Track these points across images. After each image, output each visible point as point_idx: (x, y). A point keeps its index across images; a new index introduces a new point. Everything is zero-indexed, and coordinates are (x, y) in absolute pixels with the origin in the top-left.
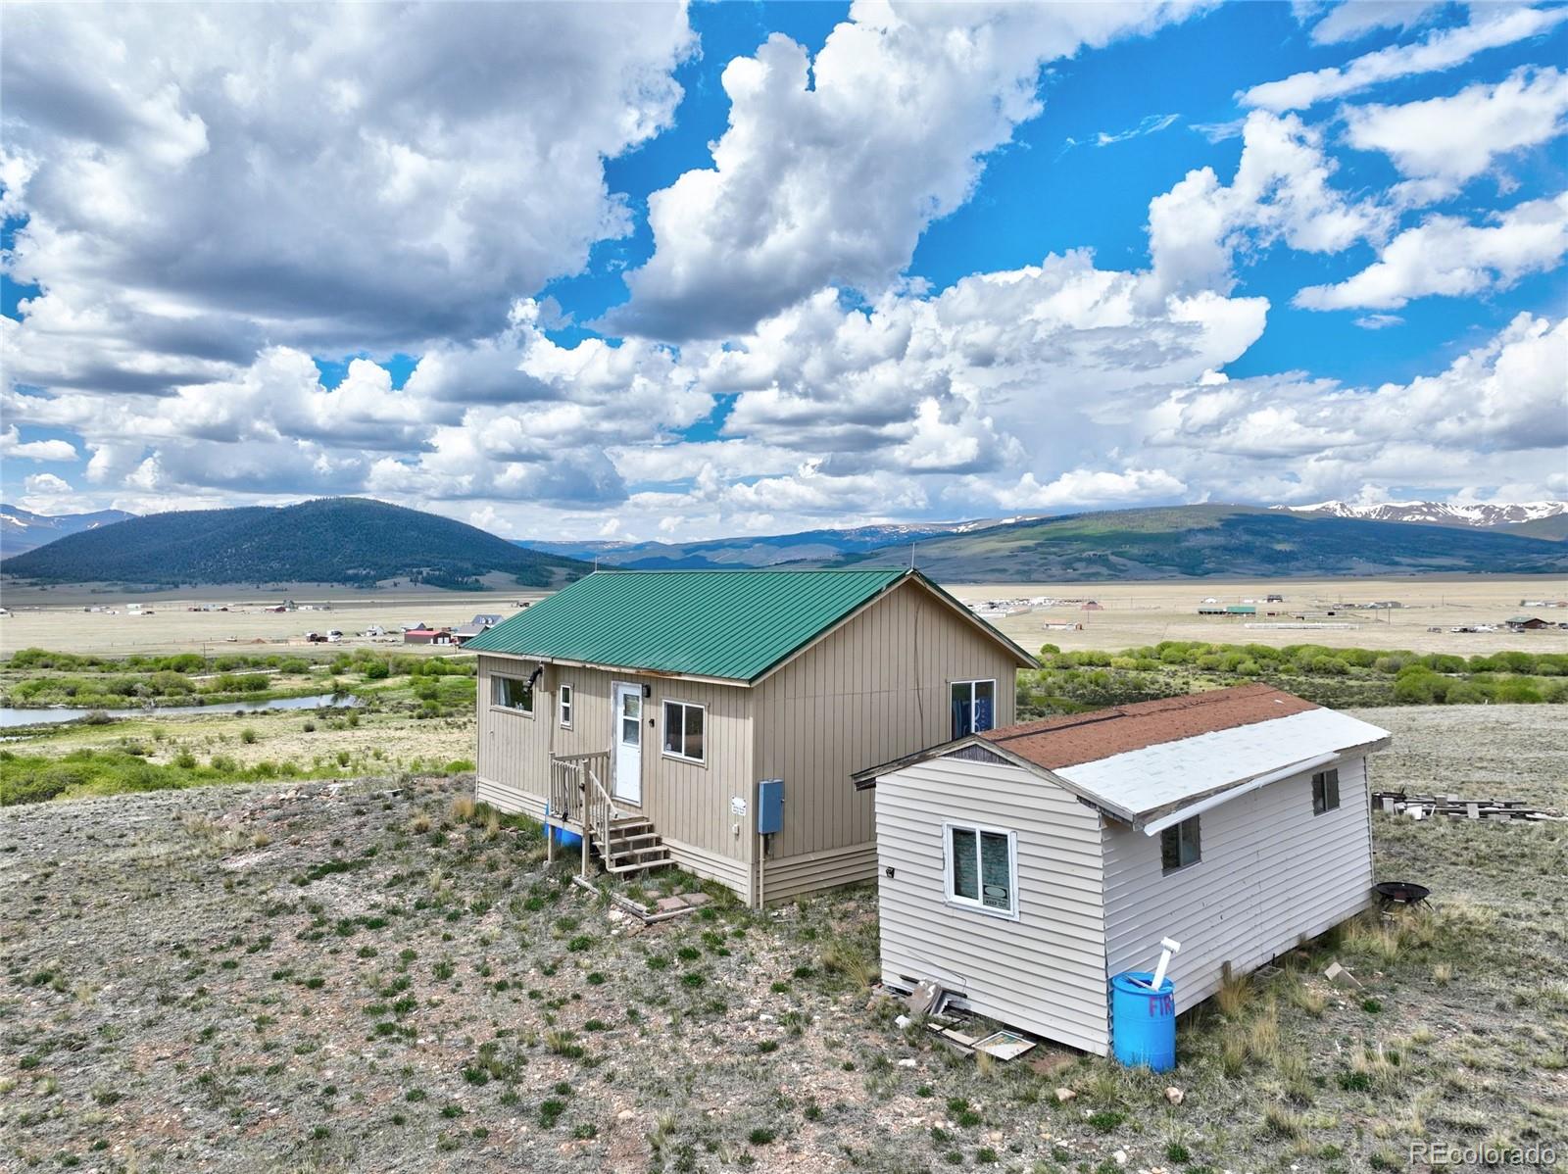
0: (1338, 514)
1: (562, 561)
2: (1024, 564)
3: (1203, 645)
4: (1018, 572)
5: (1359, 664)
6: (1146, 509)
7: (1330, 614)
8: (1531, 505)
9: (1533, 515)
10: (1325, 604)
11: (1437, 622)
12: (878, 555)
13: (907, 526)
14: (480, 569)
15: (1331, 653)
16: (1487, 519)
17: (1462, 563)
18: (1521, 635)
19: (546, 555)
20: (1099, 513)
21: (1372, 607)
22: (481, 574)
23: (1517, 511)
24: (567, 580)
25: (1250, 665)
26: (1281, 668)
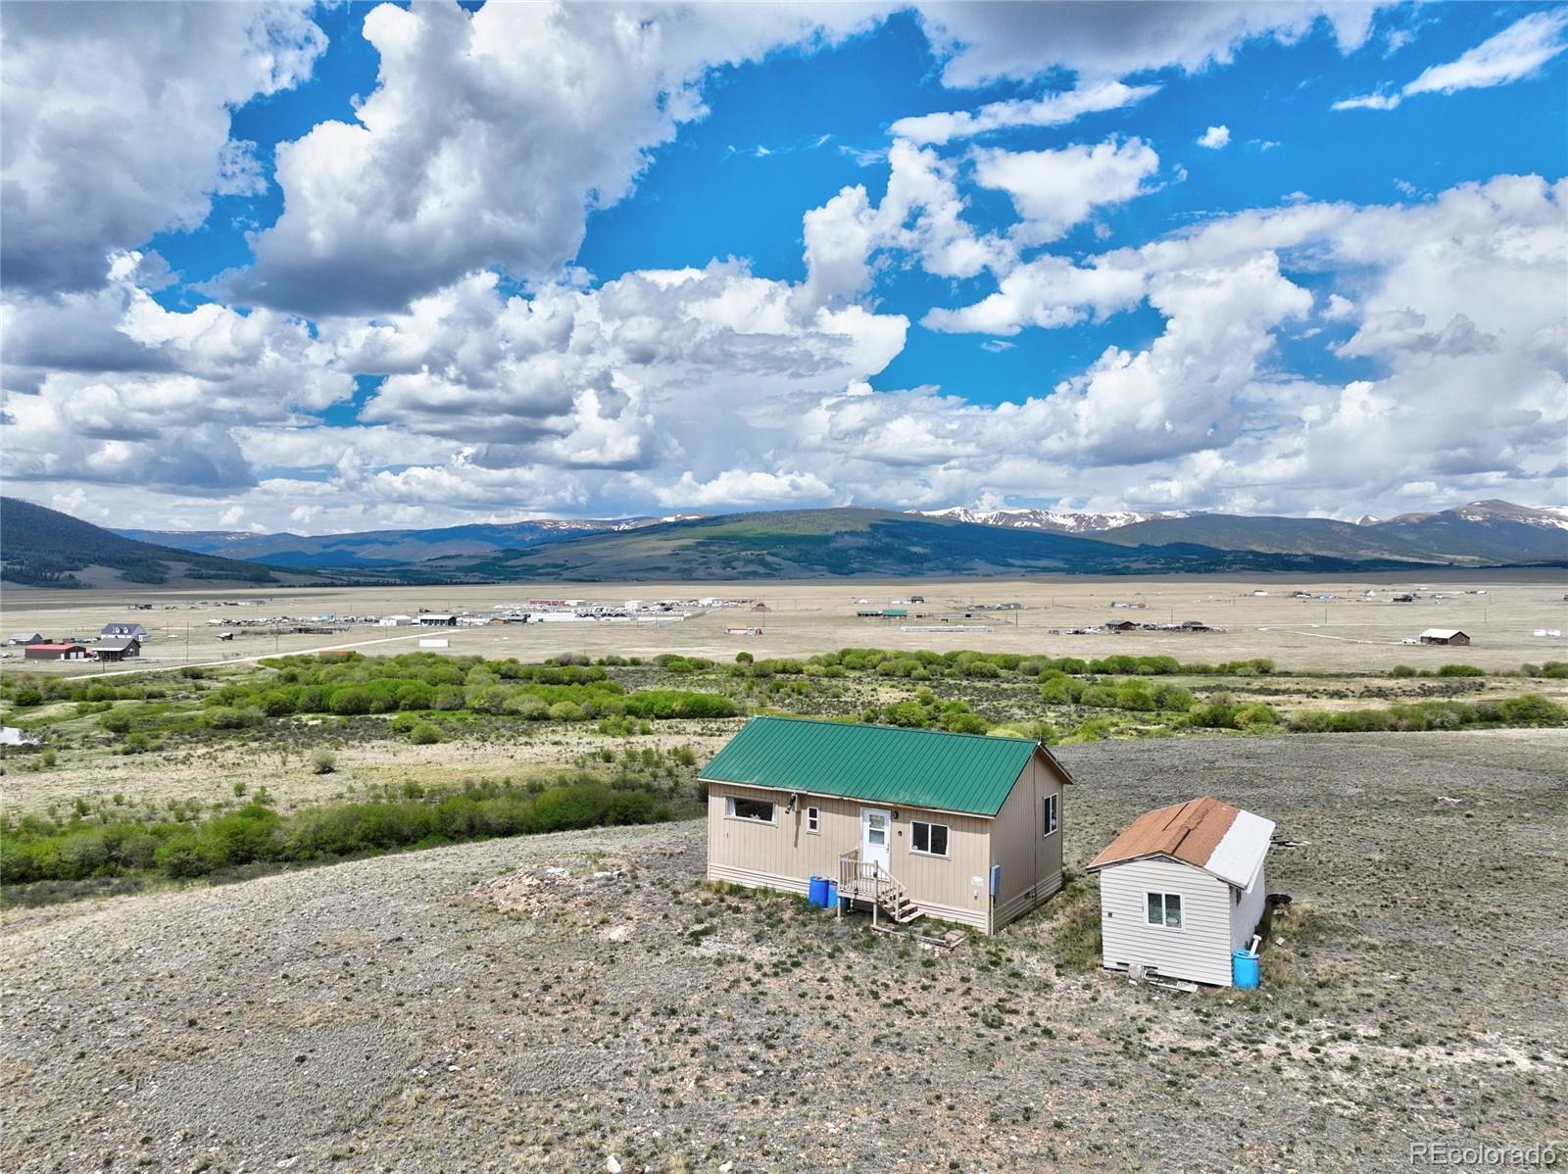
0: (963, 519)
1: (179, 555)
2: (684, 562)
3: (879, 652)
4: (679, 570)
5: (1005, 668)
6: (797, 512)
7: (968, 616)
8: (1112, 515)
9: (1113, 523)
10: (962, 605)
11: (1053, 624)
12: (538, 551)
13: (568, 522)
14: (75, 562)
15: (983, 658)
16: (1079, 526)
17: (1061, 565)
18: (1118, 636)
19: (160, 548)
20: (756, 513)
21: (999, 608)
22: (77, 569)
23: (1102, 519)
24: (186, 576)
25: (921, 671)
26: (947, 671)
